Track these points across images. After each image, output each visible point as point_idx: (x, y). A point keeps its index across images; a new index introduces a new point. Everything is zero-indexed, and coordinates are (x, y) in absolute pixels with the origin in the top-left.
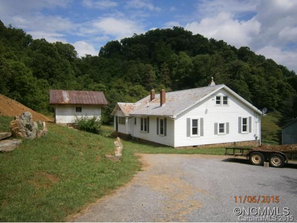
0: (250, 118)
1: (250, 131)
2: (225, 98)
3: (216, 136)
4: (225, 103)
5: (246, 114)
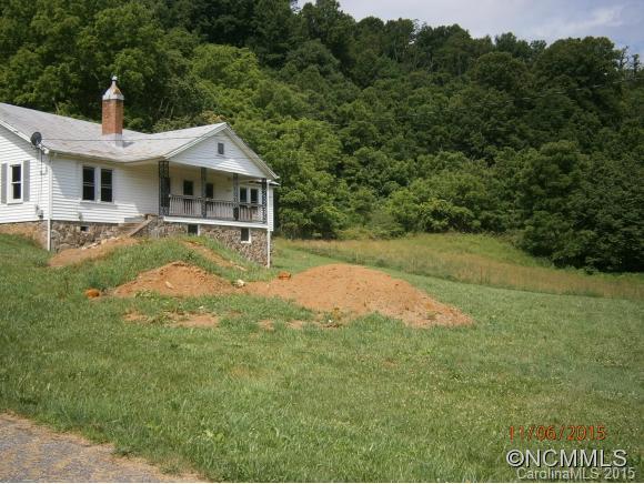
0: (27, 164)
1: (27, 198)
5: (17, 155)
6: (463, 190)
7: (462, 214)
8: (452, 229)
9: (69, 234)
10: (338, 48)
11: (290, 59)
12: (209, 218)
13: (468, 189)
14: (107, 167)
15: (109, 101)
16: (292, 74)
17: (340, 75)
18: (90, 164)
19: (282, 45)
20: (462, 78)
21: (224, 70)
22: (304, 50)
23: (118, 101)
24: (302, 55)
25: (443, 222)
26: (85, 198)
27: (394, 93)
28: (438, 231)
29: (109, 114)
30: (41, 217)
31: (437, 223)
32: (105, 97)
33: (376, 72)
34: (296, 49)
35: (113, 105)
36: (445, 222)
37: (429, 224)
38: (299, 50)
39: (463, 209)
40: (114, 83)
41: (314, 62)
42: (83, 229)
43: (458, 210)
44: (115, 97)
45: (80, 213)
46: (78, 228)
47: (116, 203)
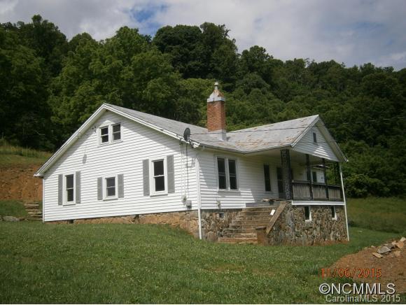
0: (170, 158)
1: (172, 190)
2: (117, 128)
3: (101, 202)
4: (117, 136)
5: (160, 151)
6: (373, 167)
7: (375, 183)
8: (370, 194)
9: (213, 222)
10: (267, 77)
11: (239, 86)
12: (316, 200)
13: (377, 166)
14: (232, 158)
15: (213, 102)
16: (242, 95)
17: (270, 95)
18: (222, 156)
19: (232, 77)
20: (345, 93)
21: (203, 93)
22: (247, 79)
23: (222, 102)
24: (246, 83)
25: (363, 190)
26: (220, 187)
27: (307, 105)
28: (360, 197)
29: (214, 113)
30: (189, 207)
31: (360, 191)
32: (209, 100)
33: (289, 92)
34: (242, 78)
35: (217, 106)
36: (364, 190)
37: (353, 192)
38: (244, 79)
39: (376, 180)
40: (216, 88)
41: (254, 87)
42: (221, 215)
43: (372, 181)
44: (220, 99)
45: (219, 201)
46: (218, 215)
47: (240, 190)
